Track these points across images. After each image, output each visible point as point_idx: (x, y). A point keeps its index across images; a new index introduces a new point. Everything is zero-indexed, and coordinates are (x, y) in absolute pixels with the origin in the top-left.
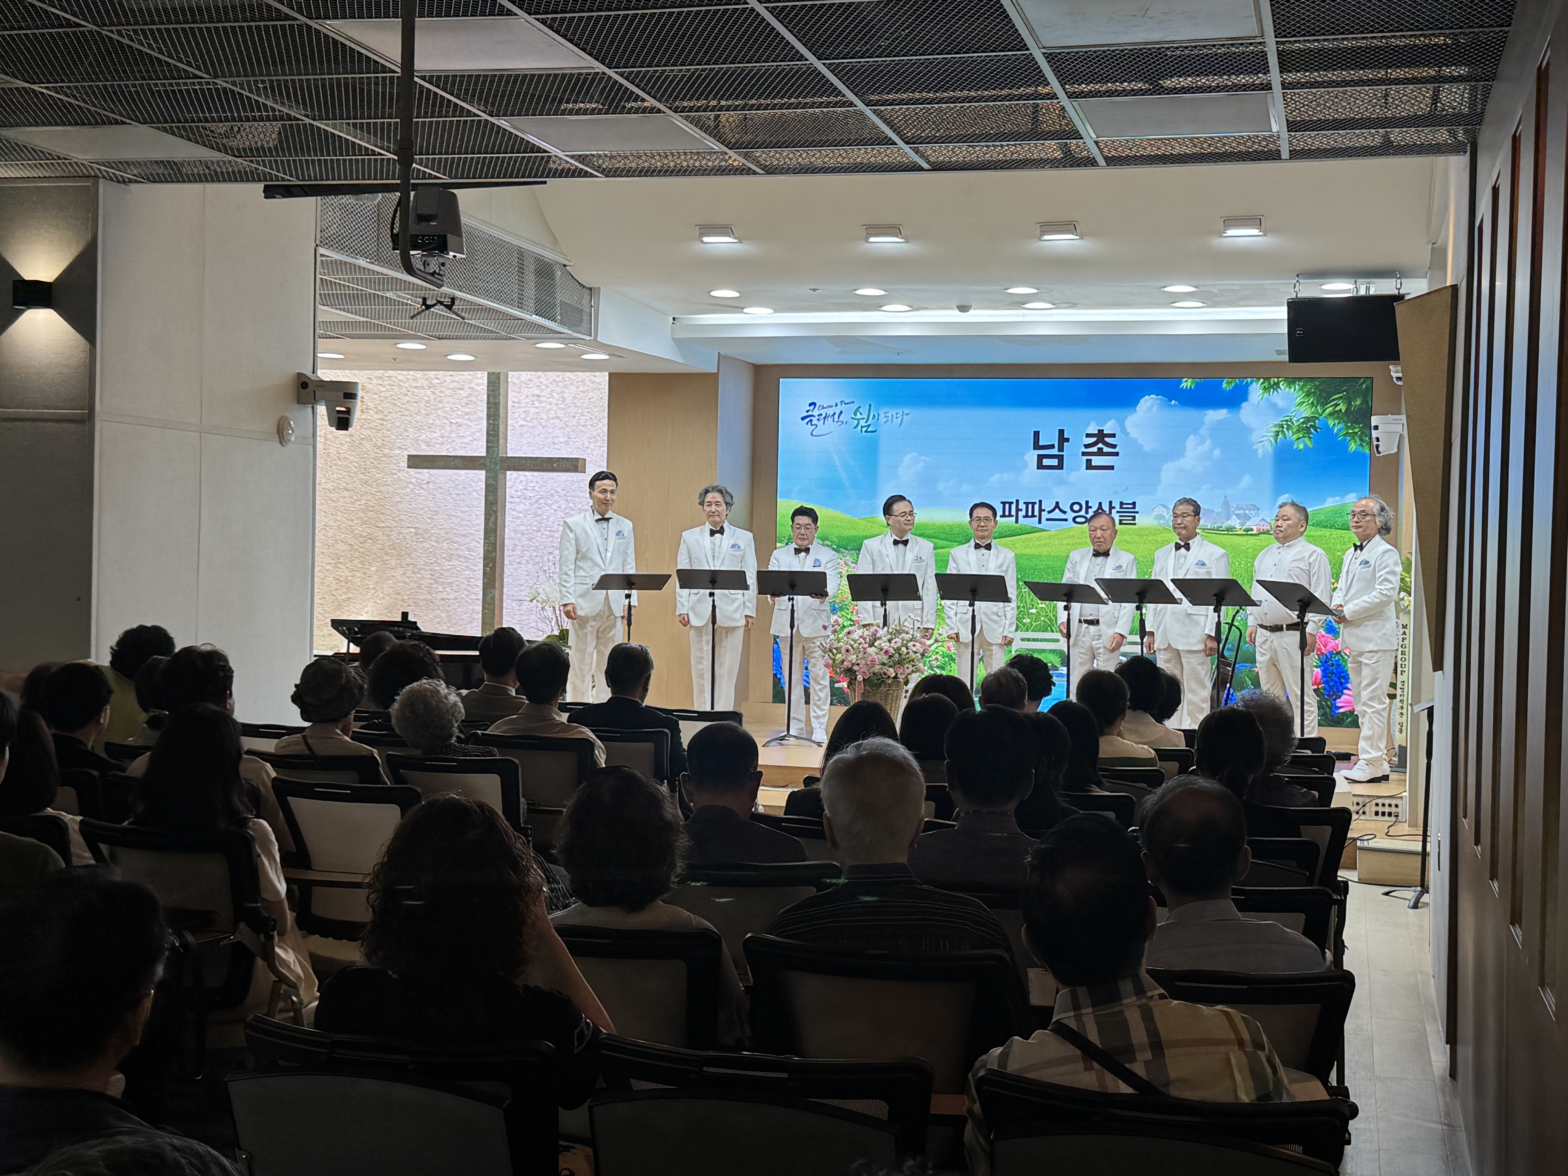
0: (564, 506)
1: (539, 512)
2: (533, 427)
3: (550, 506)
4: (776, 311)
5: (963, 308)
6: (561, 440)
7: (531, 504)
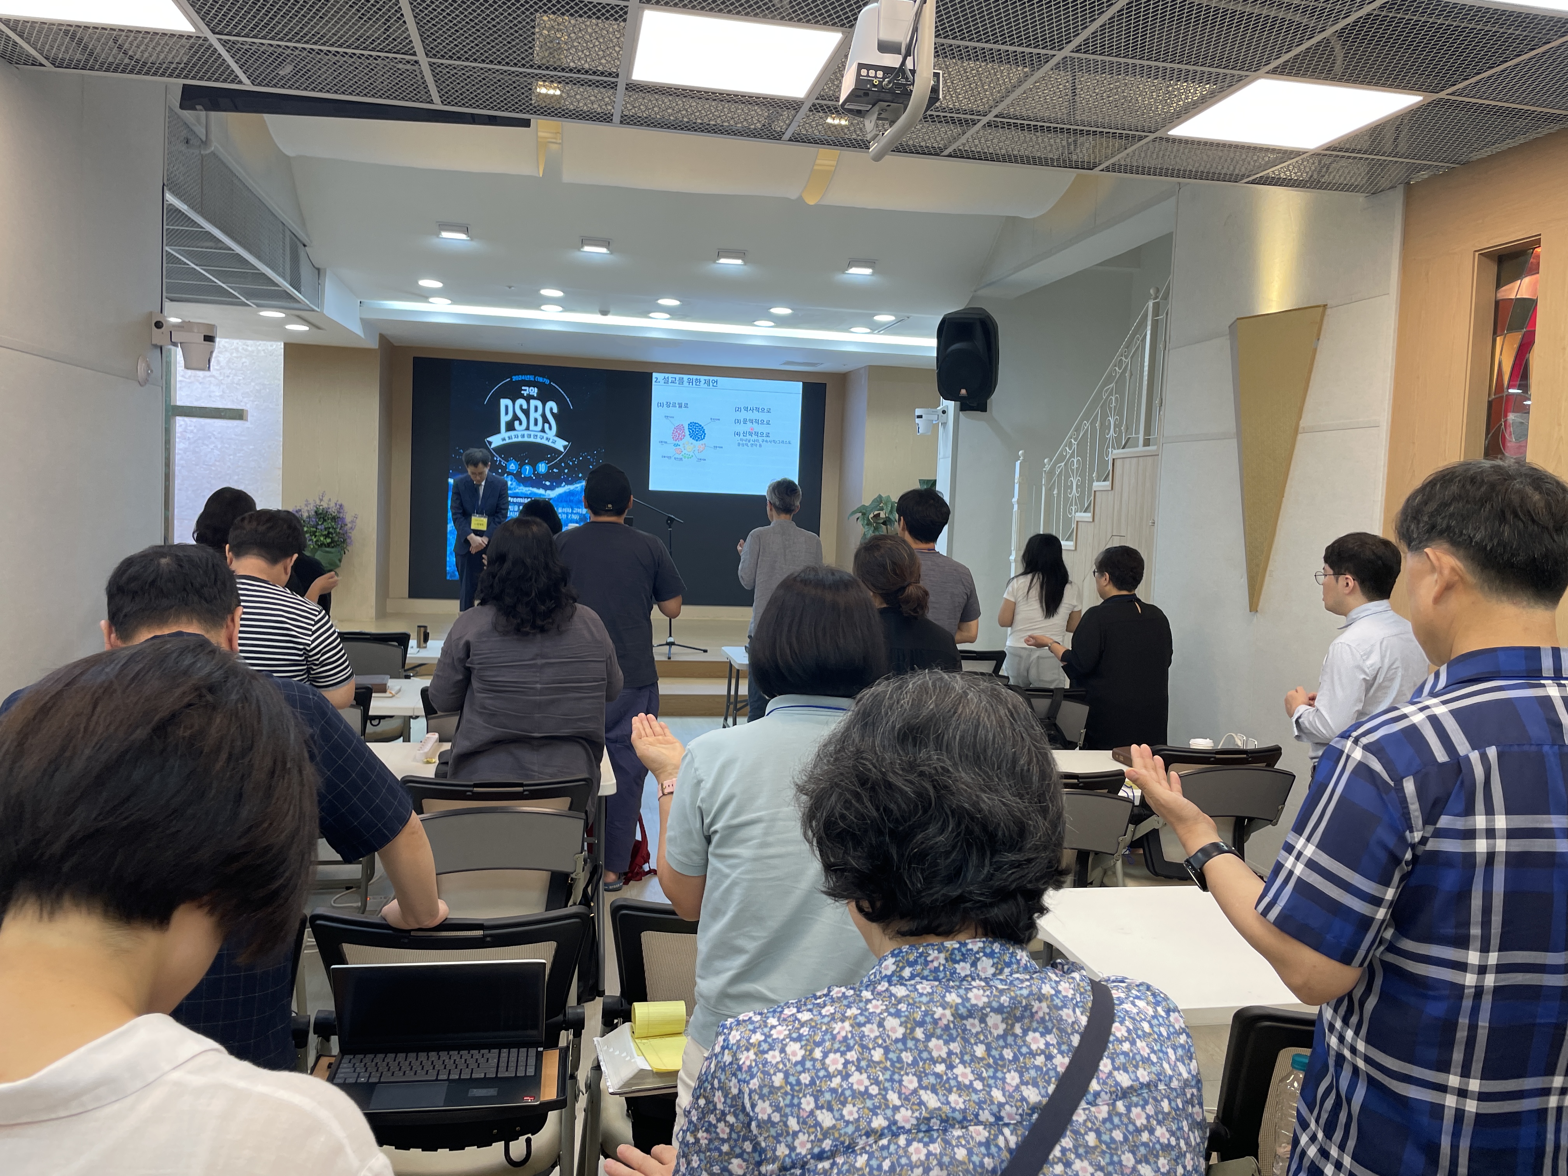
0: (219, 446)
1: (197, 450)
2: (190, 383)
3: (207, 445)
4: (454, 302)
5: (604, 313)
6: (217, 394)
7: (190, 443)
